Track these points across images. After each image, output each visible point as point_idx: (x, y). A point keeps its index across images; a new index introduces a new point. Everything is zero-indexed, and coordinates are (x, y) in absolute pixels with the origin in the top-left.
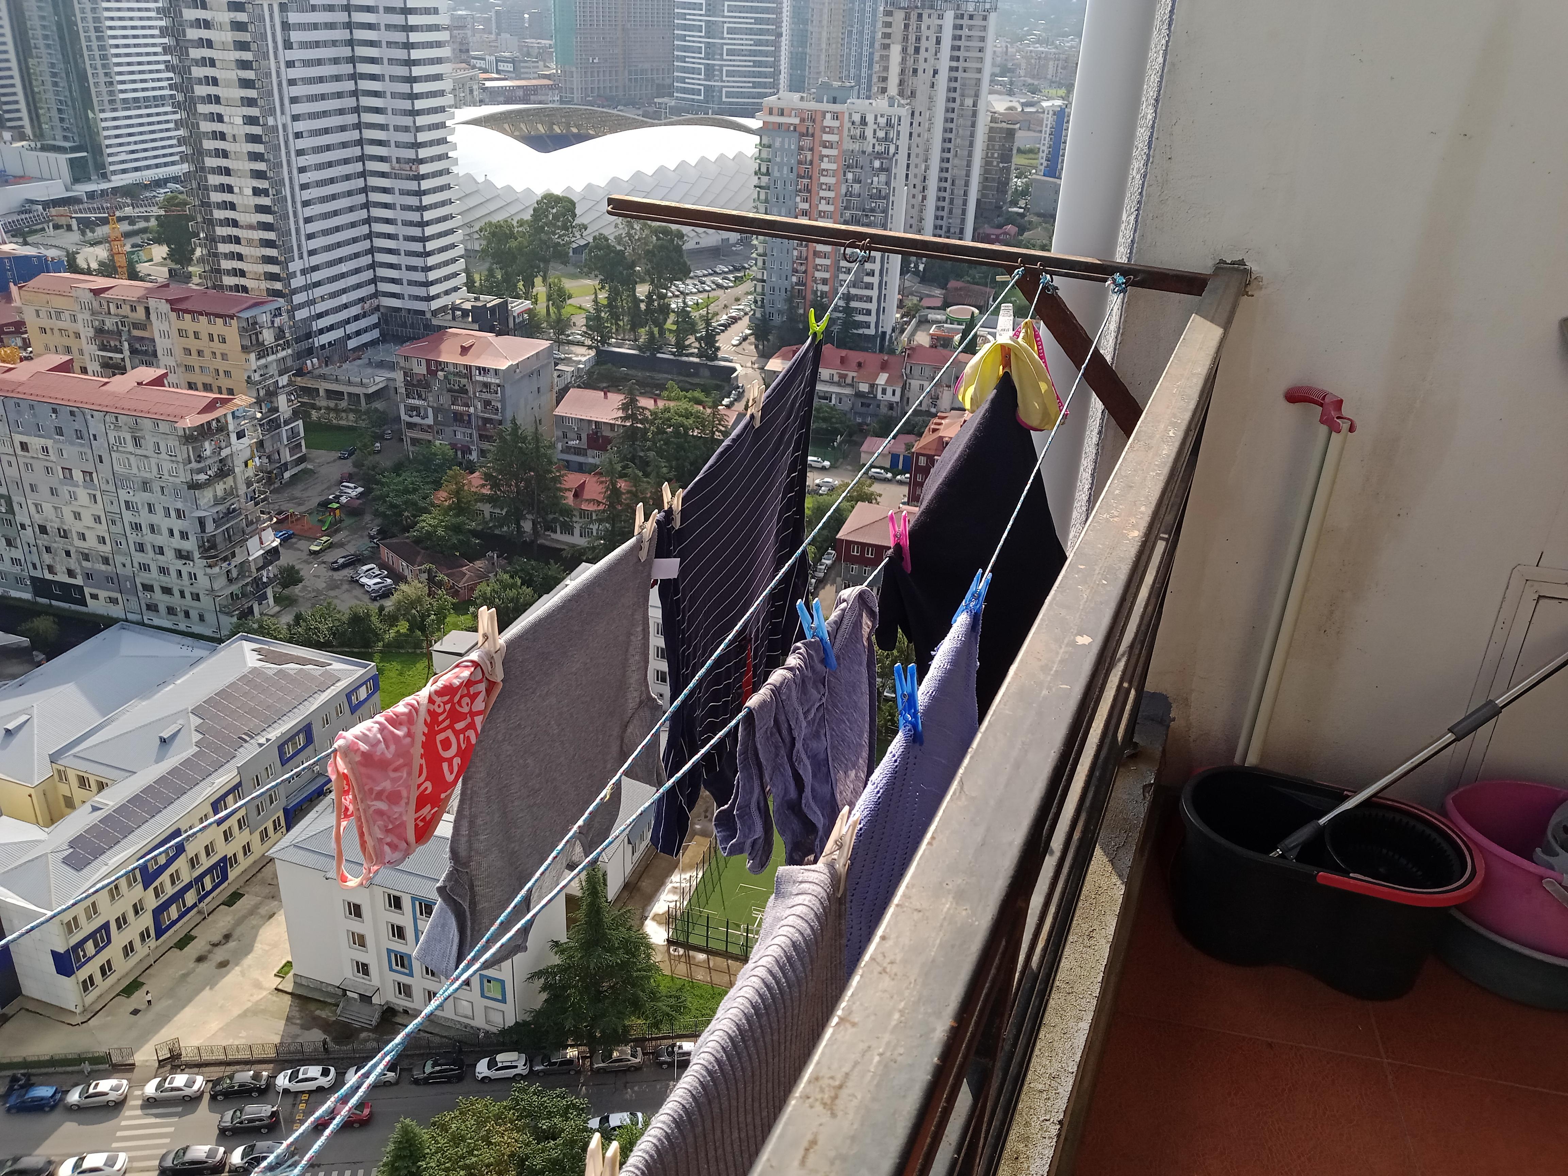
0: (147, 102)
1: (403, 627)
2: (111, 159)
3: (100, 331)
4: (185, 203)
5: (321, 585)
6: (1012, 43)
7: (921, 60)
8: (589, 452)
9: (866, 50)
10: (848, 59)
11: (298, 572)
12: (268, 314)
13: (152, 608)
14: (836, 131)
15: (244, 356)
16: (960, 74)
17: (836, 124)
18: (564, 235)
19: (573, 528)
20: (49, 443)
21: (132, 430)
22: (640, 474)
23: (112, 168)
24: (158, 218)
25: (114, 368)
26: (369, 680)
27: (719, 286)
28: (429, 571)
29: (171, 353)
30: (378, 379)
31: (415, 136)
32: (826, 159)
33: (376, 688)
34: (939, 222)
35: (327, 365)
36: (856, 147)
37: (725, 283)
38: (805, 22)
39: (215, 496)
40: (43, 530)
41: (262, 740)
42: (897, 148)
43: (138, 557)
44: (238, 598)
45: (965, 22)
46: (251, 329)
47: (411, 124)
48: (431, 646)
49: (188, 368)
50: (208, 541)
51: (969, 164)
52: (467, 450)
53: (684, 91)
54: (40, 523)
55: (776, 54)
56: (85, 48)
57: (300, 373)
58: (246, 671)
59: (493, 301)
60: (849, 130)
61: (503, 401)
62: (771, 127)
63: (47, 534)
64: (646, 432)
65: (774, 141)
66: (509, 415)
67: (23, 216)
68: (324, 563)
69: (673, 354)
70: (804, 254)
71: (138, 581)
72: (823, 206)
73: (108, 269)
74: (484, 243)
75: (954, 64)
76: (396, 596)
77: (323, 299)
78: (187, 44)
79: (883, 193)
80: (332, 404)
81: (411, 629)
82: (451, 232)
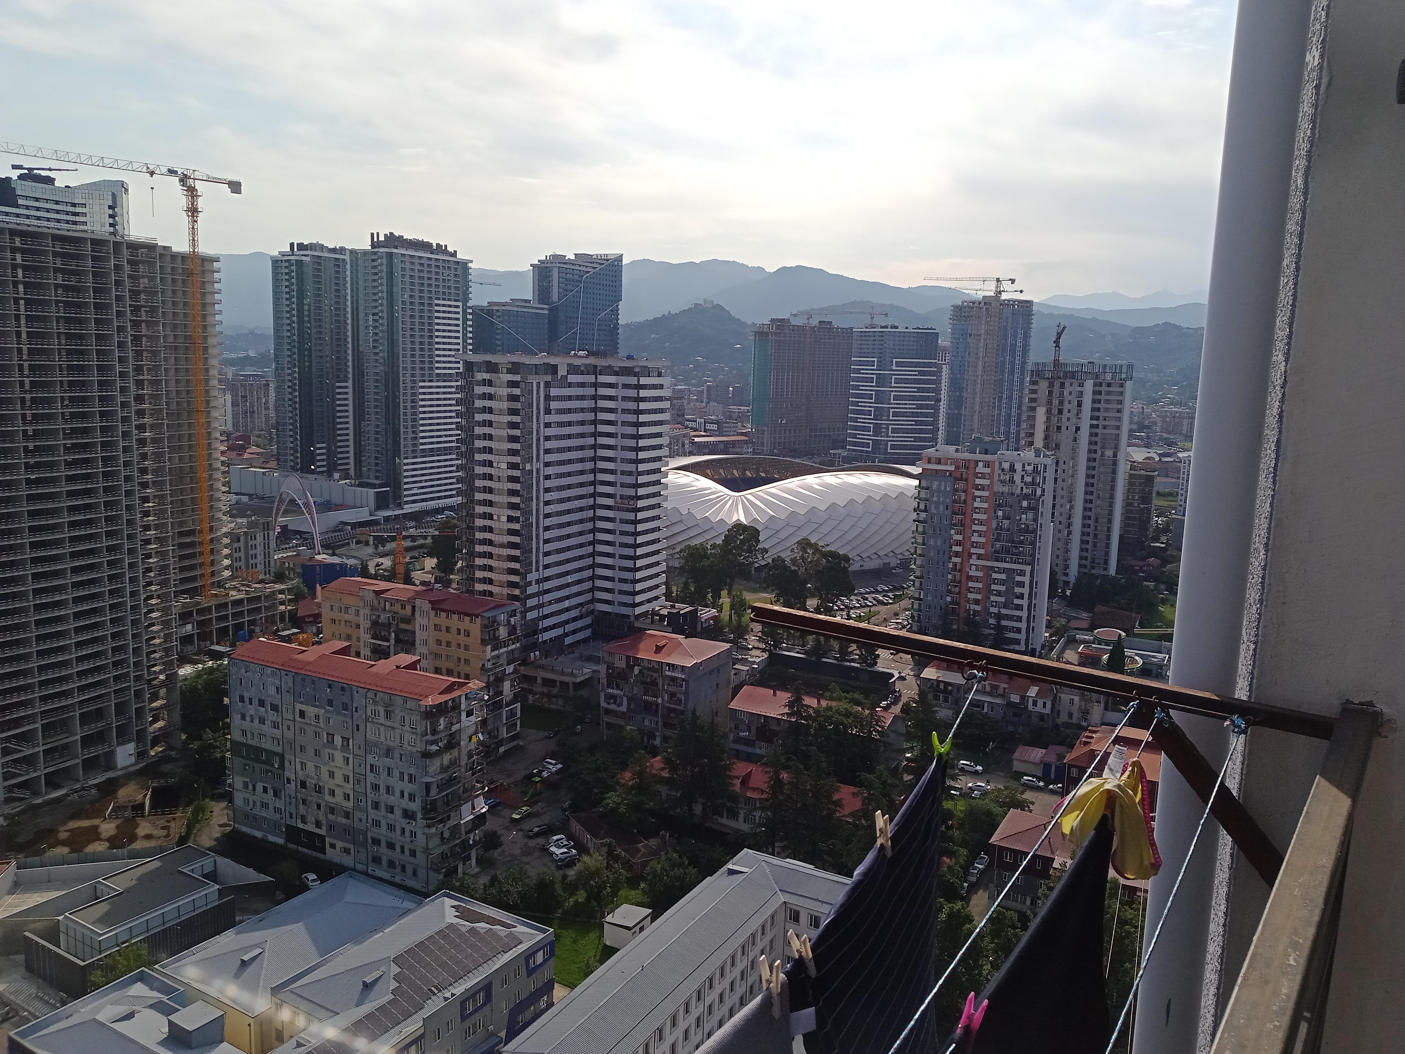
0: (440, 451)
1: (581, 896)
2: (406, 493)
3: (375, 624)
4: (455, 526)
5: (517, 850)
6: (1147, 406)
7: (1064, 419)
8: (757, 743)
9: (1014, 412)
10: (999, 418)
11: (499, 837)
12: (506, 615)
13: (377, 860)
14: (987, 477)
15: (481, 648)
16: (1100, 431)
17: (988, 470)
18: (748, 557)
19: (738, 814)
20: (322, 712)
21: (386, 706)
22: (802, 767)
23: (406, 499)
24: (433, 537)
25: (380, 653)
26: (547, 944)
27: (880, 603)
28: (609, 845)
29: (425, 643)
30: (585, 671)
31: (637, 479)
32: (978, 500)
33: (552, 953)
34: (1084, 554)
35: (546, 658)
36: (1006, 489)
37: (885, 600)
38: (961, 390)
39: (442, 765)
40: (303, 785)
41: (448, 995)
42: (1043, 490)
43: (373, 814)
44: (447, 857)
45: (1104, 389)
46: (490, 626)
47: (635, 470)
48: (605, 917)
49: (437, 656)
50: (430, 804)
51: (1111, 505)
52: (652, 736)
53: (855, 444)
54: (302, 778)
55: (935, 415)
56: (402, 414)
57: (524, 663)
58: (443, 926)
59: (686, 609)
60: (999, 475)
61: (686, 693)
62: (929, 473)
63: (305, 788)
64: (808, 726)
65: (932, 485)
66: (690, 706)
67: (336, 534)
68: (521, 830)
69: (836, 659)
70: (958, 578)
71: (369, 834)
72: (975, 538)
73: (391, 576)
74: (683, 561)
75: (1095, 422)
76: (579, 866)
77: (550, 603)
78: (473, 411)
79: (1031, 528)
80: (545, 690)
81: (588, 899)
82: (657, 552)
